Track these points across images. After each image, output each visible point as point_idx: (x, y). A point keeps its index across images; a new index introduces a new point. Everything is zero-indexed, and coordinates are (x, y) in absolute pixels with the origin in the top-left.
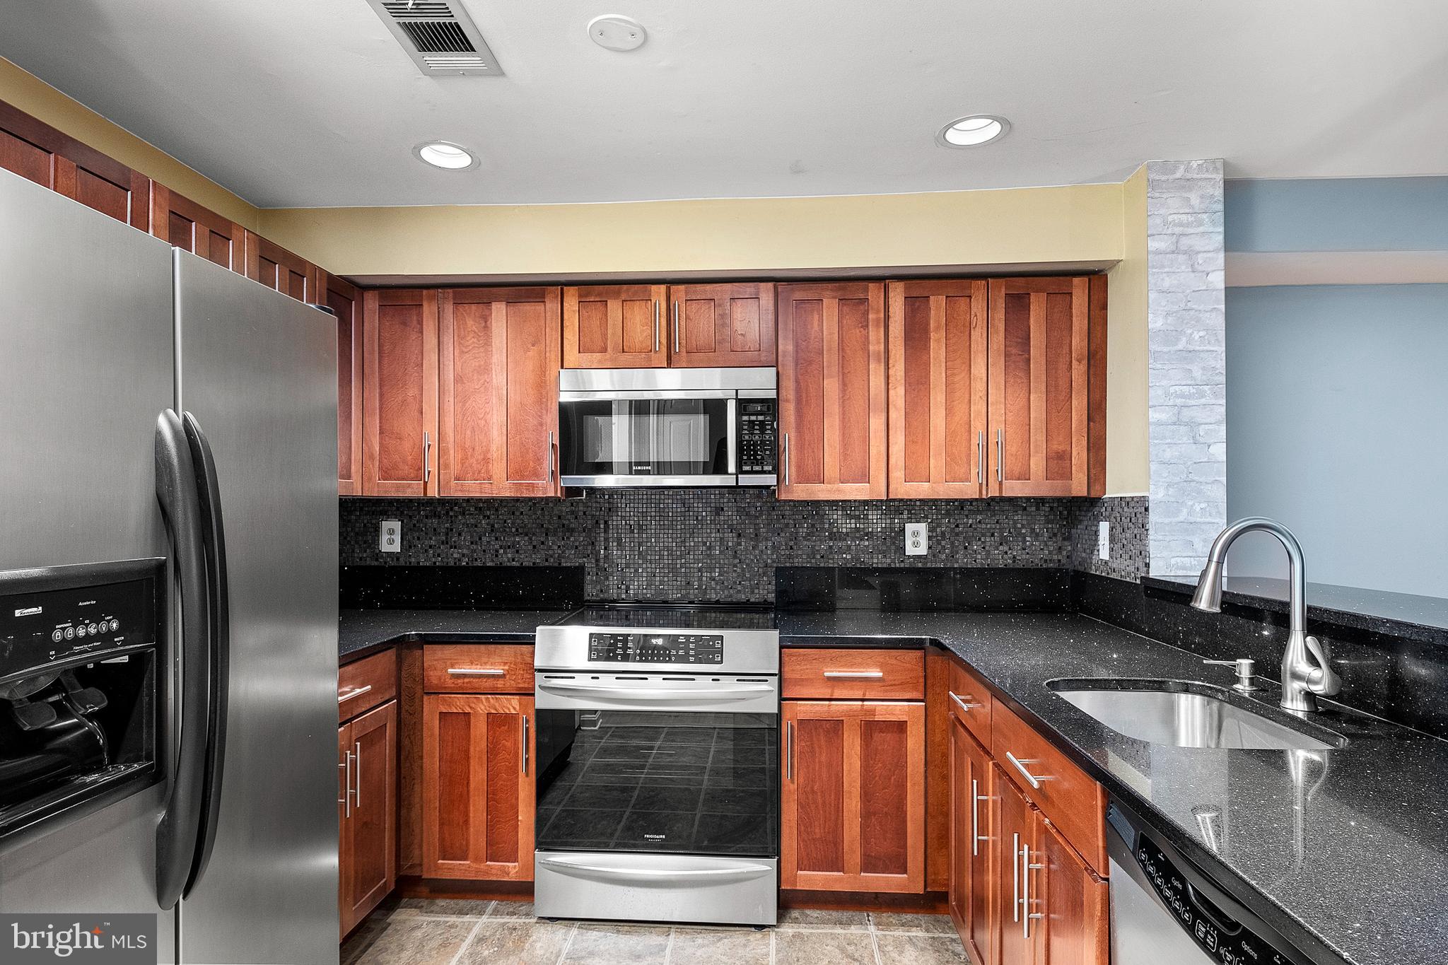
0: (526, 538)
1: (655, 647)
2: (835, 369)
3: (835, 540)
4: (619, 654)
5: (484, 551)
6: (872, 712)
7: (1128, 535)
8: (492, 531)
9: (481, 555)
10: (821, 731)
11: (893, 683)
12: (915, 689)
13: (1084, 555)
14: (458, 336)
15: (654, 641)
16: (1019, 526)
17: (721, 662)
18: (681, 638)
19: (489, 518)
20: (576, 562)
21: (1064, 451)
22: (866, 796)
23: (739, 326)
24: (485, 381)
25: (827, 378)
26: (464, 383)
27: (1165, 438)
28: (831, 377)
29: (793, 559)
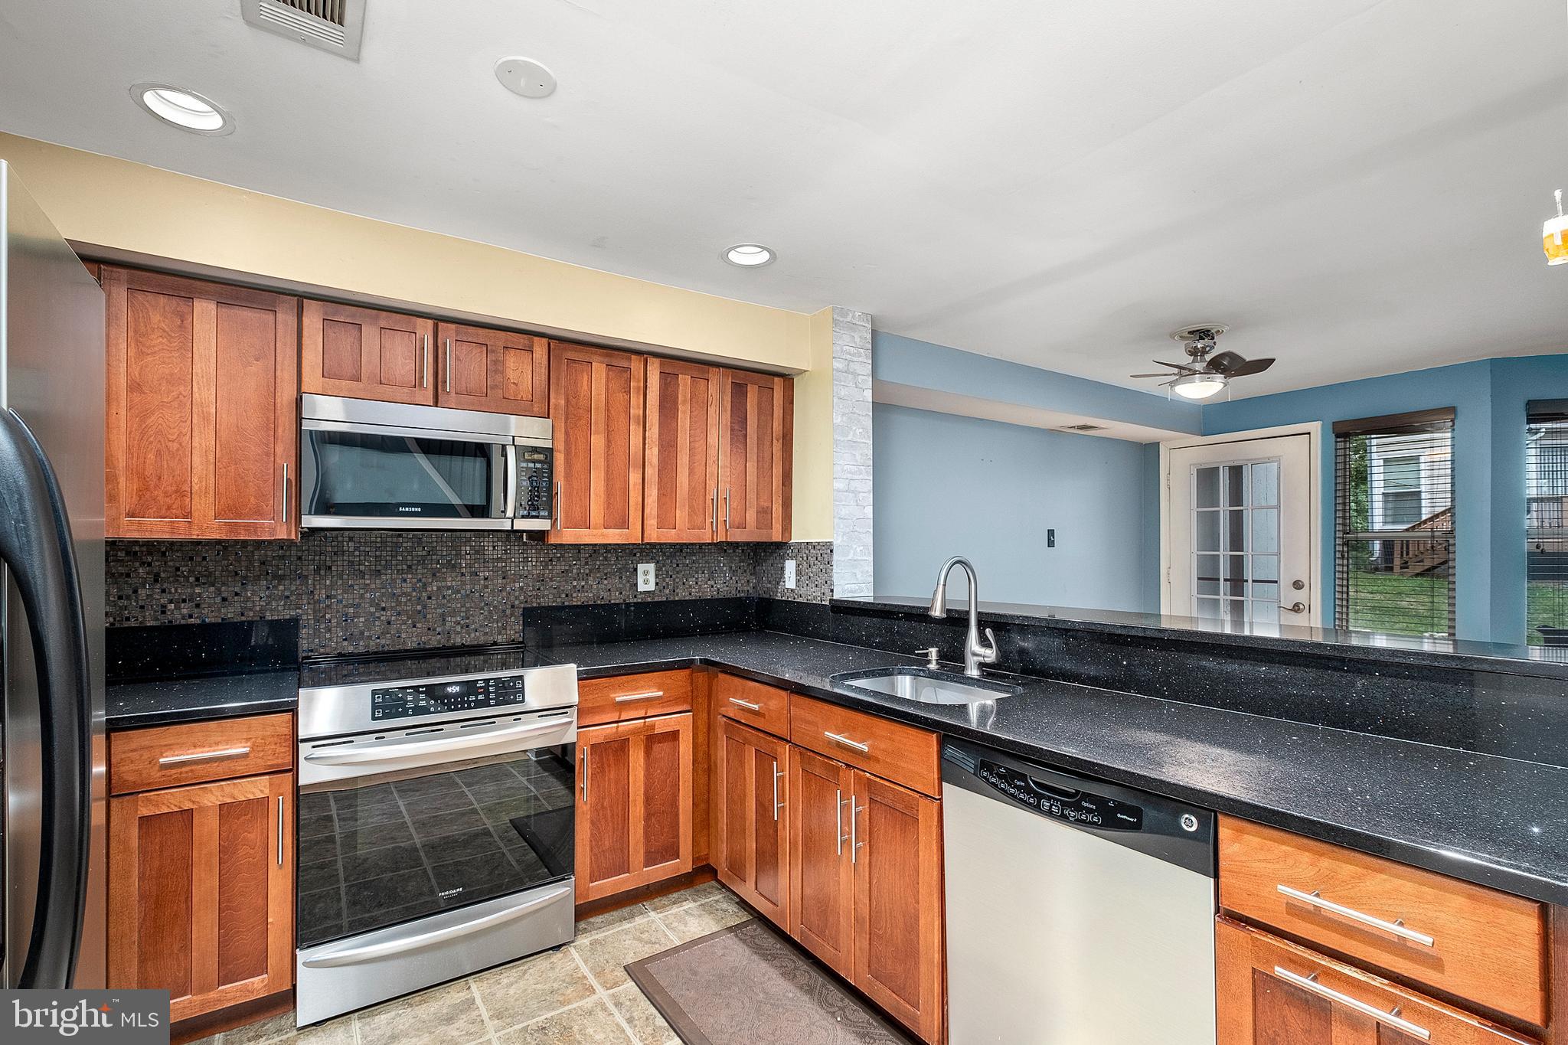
0: (212, 589)
1: (449, 696)
2: (602, 426)
3: (579, 580)
4: (410, 708)
5: (142, 607)
6: (653, 727)
7: (814, 570)
8: (156, 581)
9: (136, 612)
10: (610, 751)
11: (668, 699)
12: (685, 701)
13: (769, 585)
14: (135, 331)
15: (449, 690)
16: (722, 565)
17: (523, 701)
18: (479, 682)
19: (150, 564)
20: (288, 614)
21: (767, 507)
22: (648, 800)
23: (512, 375)
24: (181, 394)
25: (594, 434)
26: (145, 394)
27: (841, 501)
28: (598, 434)
29: (540, 599)
